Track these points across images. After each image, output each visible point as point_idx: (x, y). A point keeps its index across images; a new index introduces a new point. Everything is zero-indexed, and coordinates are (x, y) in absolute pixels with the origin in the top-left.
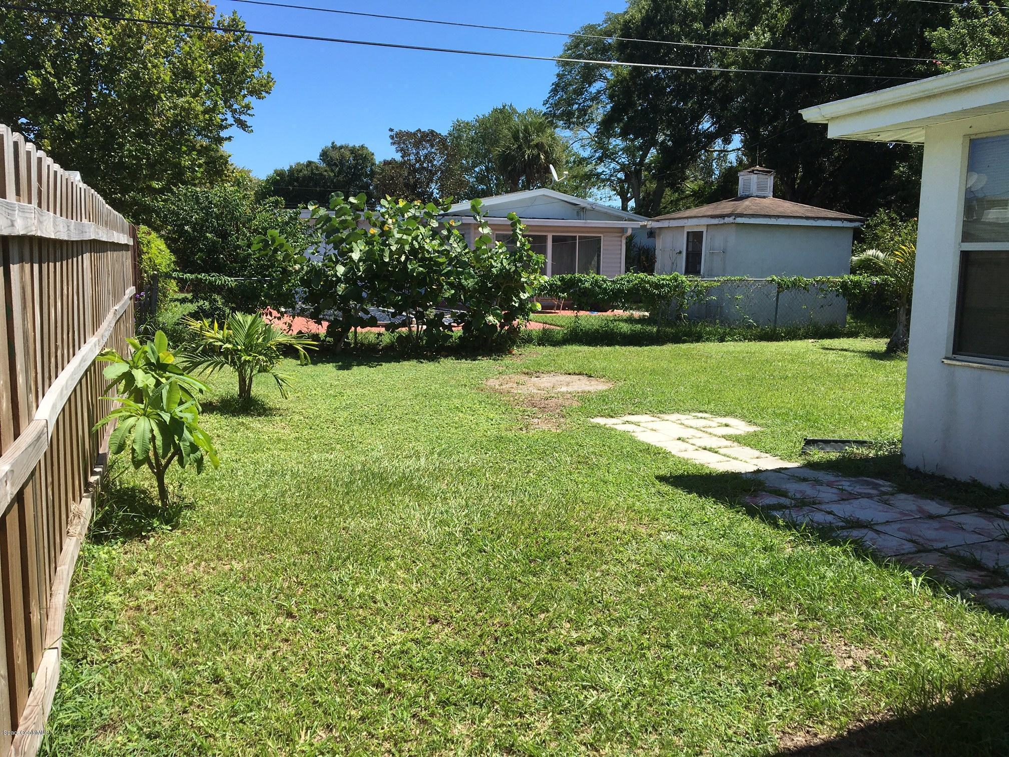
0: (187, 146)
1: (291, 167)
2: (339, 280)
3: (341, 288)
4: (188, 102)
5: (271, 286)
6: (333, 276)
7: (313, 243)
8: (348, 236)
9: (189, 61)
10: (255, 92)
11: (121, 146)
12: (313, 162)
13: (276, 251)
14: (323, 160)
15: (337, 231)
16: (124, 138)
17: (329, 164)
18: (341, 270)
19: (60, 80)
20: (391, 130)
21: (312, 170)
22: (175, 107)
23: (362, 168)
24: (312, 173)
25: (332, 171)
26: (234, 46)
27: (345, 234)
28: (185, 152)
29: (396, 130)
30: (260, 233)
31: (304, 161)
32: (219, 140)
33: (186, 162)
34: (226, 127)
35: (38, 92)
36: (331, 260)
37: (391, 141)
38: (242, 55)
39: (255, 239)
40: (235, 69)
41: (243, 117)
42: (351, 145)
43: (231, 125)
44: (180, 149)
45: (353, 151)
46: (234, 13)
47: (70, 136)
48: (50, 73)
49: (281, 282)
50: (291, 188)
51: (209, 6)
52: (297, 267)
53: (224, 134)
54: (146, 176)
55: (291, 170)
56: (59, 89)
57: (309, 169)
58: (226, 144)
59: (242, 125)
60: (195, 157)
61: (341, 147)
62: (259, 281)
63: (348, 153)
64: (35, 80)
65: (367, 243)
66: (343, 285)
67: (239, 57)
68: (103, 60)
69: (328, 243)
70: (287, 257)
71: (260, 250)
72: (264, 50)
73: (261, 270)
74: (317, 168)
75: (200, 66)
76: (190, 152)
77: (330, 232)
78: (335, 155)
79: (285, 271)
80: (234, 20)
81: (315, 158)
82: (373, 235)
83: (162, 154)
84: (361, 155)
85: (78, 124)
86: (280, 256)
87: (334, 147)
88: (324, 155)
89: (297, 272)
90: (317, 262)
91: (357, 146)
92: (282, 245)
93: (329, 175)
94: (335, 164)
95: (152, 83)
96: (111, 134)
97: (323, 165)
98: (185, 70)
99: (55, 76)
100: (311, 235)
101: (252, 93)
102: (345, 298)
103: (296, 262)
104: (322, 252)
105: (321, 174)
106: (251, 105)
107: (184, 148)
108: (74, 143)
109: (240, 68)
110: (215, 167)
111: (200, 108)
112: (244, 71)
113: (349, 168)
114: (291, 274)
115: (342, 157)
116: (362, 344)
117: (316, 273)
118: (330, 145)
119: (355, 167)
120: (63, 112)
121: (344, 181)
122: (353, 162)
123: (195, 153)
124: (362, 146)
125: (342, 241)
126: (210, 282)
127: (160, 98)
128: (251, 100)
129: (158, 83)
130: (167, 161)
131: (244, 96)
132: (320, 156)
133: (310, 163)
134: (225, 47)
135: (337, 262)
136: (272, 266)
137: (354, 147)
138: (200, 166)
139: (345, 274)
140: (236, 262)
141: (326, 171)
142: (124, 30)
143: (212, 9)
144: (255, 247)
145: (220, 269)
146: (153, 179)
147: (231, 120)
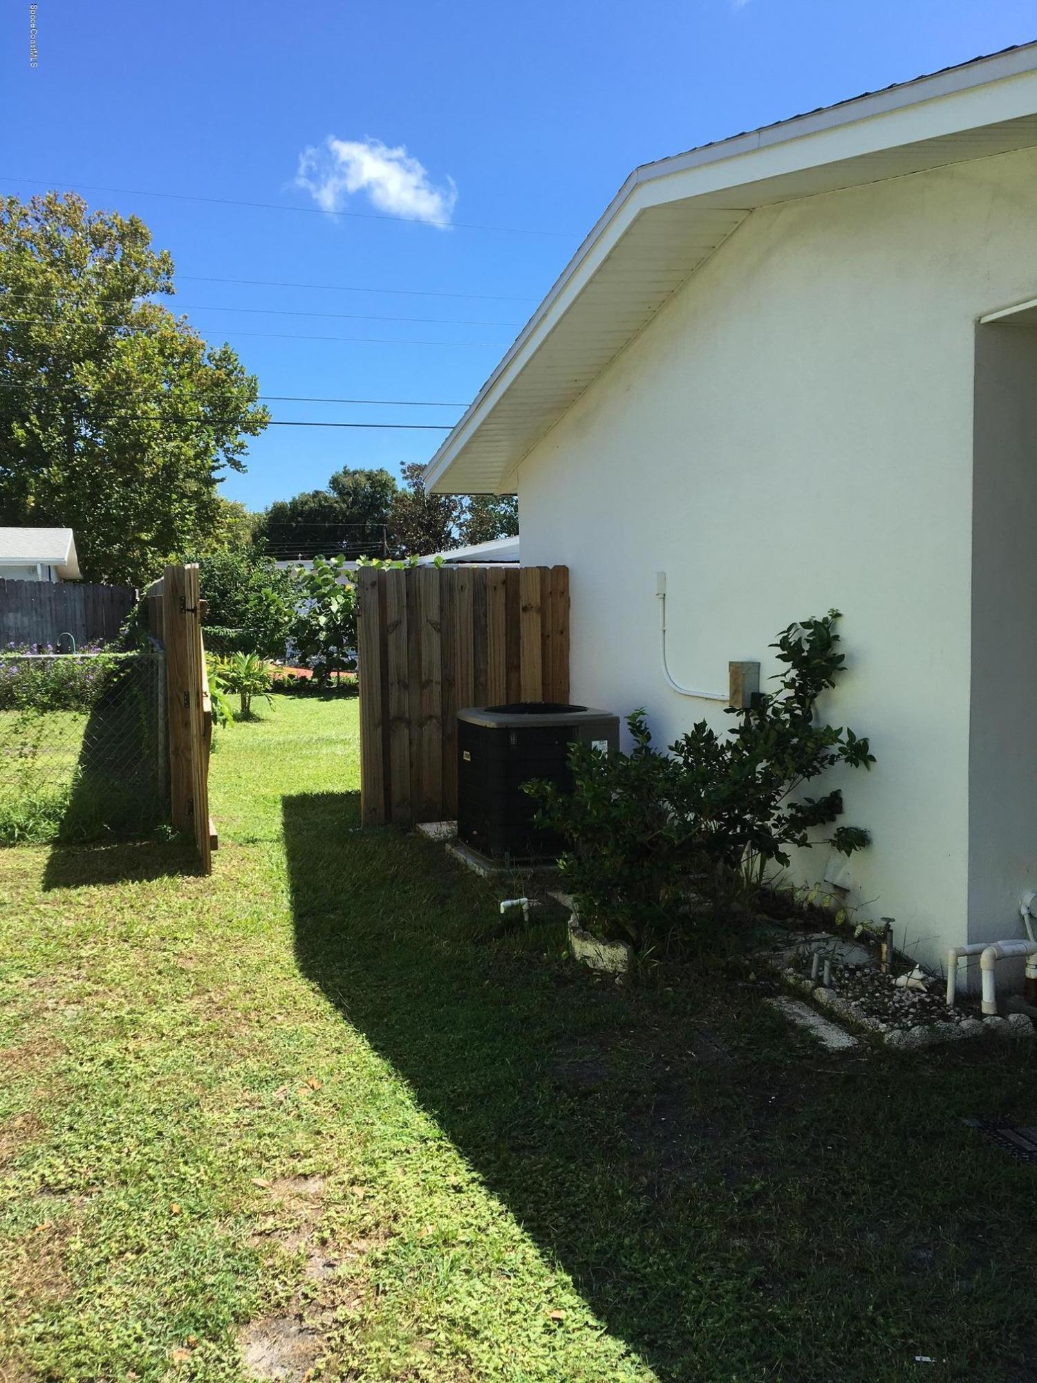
0: (177, 493)
1: (294, 499)
2: (321, 629)
3: (322, 636)
4: (178, 447)
5: (265, 635)
6: (316, 625)
7: (302, 597)
8: (330, 591)
9: (180, 405)
10: (250, 427)
11: (109, 496)
12: (321, 492)
13: (269, 605)
14: (334, 488)
15: (320, 587)
16: (111, 488)
17: (340, 493)
18: (323, 620)
19: (44, 430)
20: (402, 463)
21: (320, 501)
22: (165, 452)
23: (381, 497)
24: (321, 506)
25: (344, 502)
26: (226, 381)
27: (326, 590)
28: (175, 500)
29: (409, 463)
30: (256, 591)
31: (310, 490)
32: (210, 482)
33: (176, 508)
34: (218, 468)
35: (23, 445)
36: (315, 612)
37: (403, 475)
38: (235, 390)
39: (252, 595)
40: (228, 406)
41: (237, 457)
42: (367, 470)
43: (223, 466)
44: (170, 497)
45: (369, 476)
46: (226, 344)
47: (56, 489)
48: (35, 425)
49: (274, 631)
50: (294, 524)
51: (200, 341)
52: (286, 619)
53: (215, 475)
54: (134, 528)
55: (294, 503)
56: (44, 441)
57: (316, 500)
58: (218, 486)
59: (236, 465)
60: (186, 504)
61: (355, 473)
62: (255, 631)
63: (363, 480)
64: (20, 432)
65: (345, 597)
66: (324, 633)
67: (232, 393)
68: (90, 408)
69: (312, 598)
70: (278, 611)
71: (255, 606)
72: (258, 382)
73: (258, 622)
74: (326, 499)
75: (191, 409)
76: (181, 500)
77: (314, 589)
78: (349, 482)
79: (277, 623)
80: (226, 352)
81: (324, 486)
82: (349, 591)
83: (151, 503)
84: (380, 481)
85: (64, 477)
86: (273, 610)
87: (346, 473)
88: (335, 483)
89: (286, 623)
90: (303, 614)
91: (374, 470)
92: (274, 601)
93: (341, 507)
94: (348, 494)
95: (142, 431)
96: (97, 485)
97: (333, 495)
98: (175, 414)
99: (40, 428)
100: (300, 591)
101: (246, 430)
102: (327, 643)
103: (285, 615)
104: (308, 606)
105: (331, 507)
106: (245, 444)
107: (174, 496)
108: (59, 497)
109: (233, 405)
110: (207, 513)
111: (191, 453)
112: (237, 408)
113: (365, 497)
114: (282, 625)
115: (357, 483)
116: (344, 684)
117: (303, 624)
118: (341, 470)
119: (372, 496)
120: (48, 466)
121: (359, 513)
122: (370, 490)
123: (186, 500)
124: (381, 470)
125: (325, 595)
126: (215, 633)
127: (150, 447)
128: (244, 438)
129: (148, 431)
130: (157, 510)
131: (237, 433)
132: (330, 483)
133: (317, 493)
134: (217, 383)
135: (320, 614)
136: (267, 619)
137: (371, 472)
138: (190, 513)
139: (326, 624)
140: (236, 616)
141: (337, 502)
142: (114, 379)
143: (203, 345)
144: (251, 603)
145: (223, 622)
146: (142, 531)
147: (223, 461)
